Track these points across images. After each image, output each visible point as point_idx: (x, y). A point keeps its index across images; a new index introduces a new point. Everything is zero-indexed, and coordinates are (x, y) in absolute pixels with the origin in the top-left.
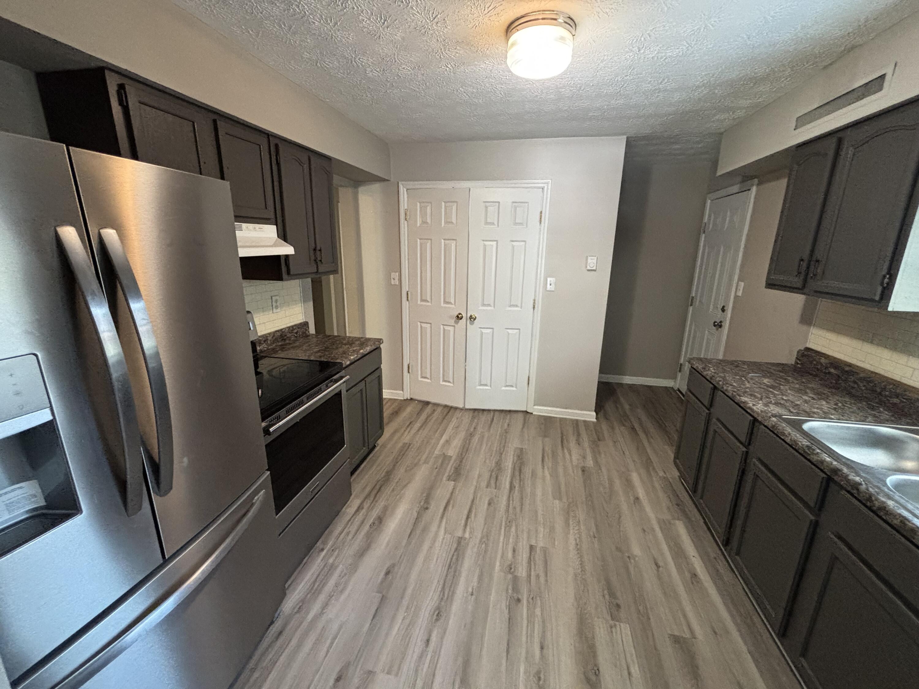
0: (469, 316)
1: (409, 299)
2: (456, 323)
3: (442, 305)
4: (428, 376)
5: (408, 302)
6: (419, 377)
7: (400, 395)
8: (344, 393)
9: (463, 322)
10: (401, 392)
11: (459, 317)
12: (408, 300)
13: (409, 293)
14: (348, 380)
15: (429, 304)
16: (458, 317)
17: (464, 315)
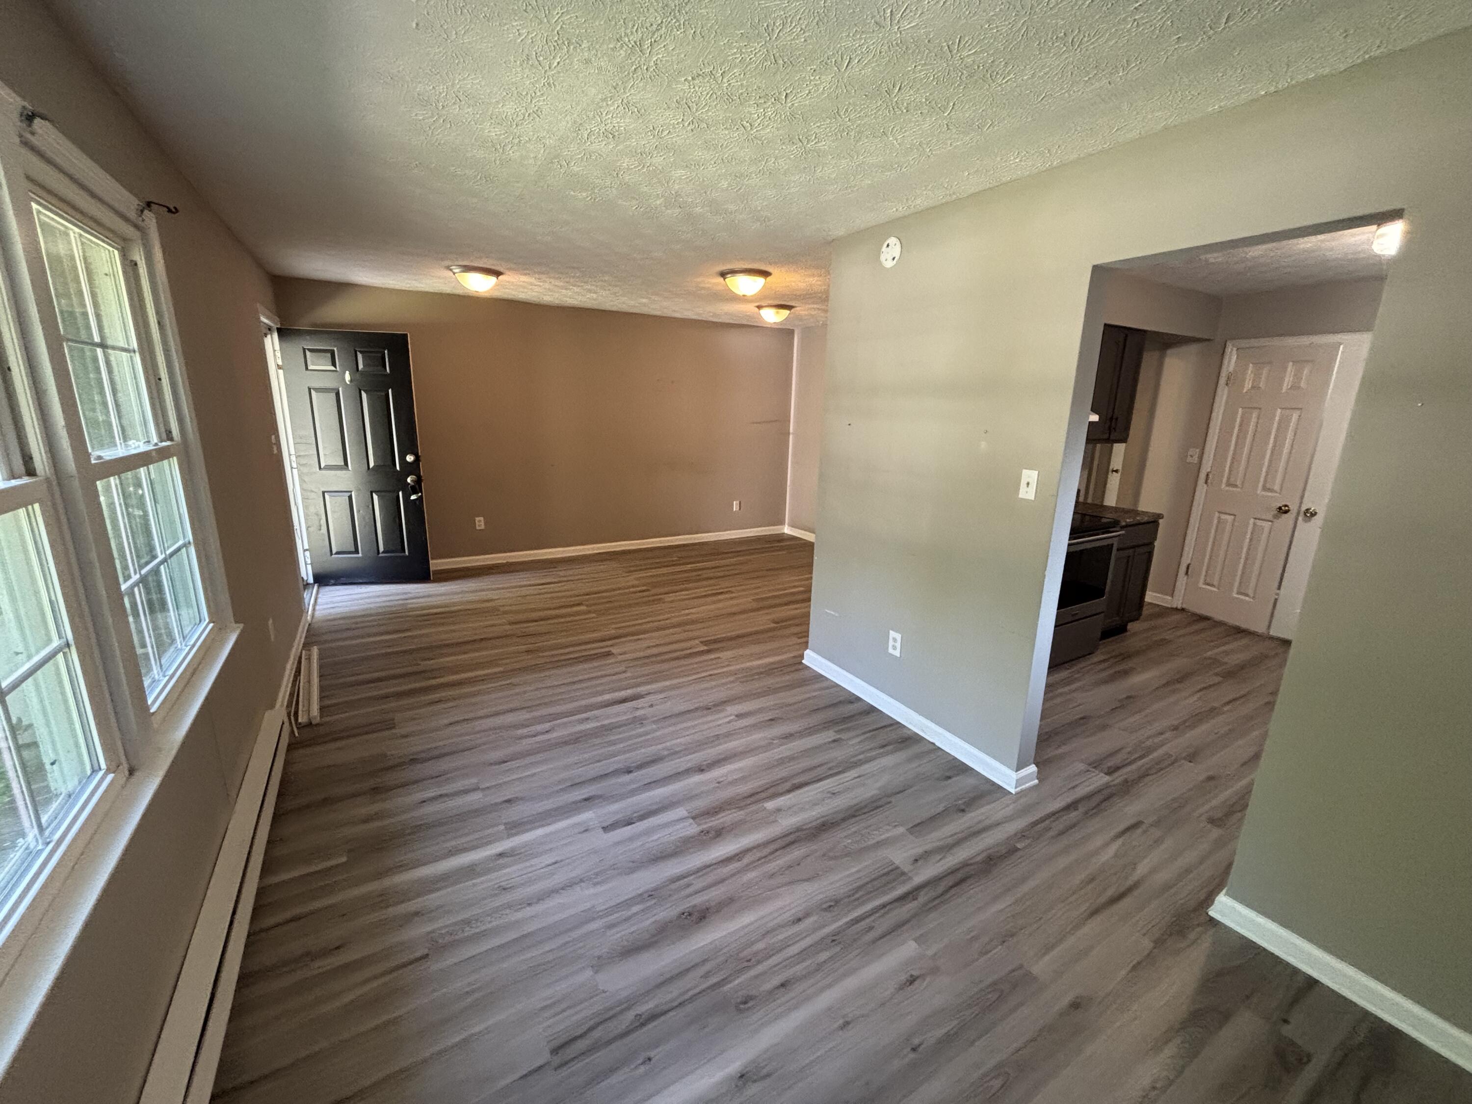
0: (1304, 508)
1: (1209, 481)
2: (1276, 517)
3: (1259, 491)
4: (1216, 583)
5: (1205, 486)
6: (1202, 581)
7: (1165, 601)
8: (1115, 548)
9: (1288, 519)
10: (1170, 598)
11: (1283, 510)
12: (1206, 482)
13: (1210, 476)
14: (1123, 535)
15: (1239, 490)
16: (1280, 508)
17: (1294, 508)
